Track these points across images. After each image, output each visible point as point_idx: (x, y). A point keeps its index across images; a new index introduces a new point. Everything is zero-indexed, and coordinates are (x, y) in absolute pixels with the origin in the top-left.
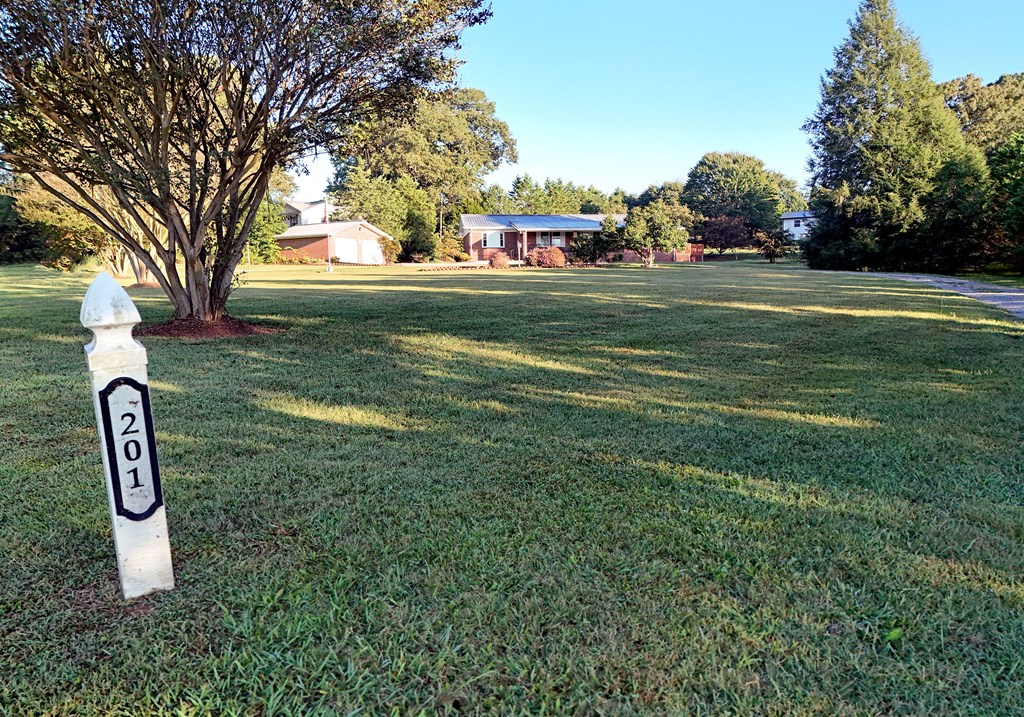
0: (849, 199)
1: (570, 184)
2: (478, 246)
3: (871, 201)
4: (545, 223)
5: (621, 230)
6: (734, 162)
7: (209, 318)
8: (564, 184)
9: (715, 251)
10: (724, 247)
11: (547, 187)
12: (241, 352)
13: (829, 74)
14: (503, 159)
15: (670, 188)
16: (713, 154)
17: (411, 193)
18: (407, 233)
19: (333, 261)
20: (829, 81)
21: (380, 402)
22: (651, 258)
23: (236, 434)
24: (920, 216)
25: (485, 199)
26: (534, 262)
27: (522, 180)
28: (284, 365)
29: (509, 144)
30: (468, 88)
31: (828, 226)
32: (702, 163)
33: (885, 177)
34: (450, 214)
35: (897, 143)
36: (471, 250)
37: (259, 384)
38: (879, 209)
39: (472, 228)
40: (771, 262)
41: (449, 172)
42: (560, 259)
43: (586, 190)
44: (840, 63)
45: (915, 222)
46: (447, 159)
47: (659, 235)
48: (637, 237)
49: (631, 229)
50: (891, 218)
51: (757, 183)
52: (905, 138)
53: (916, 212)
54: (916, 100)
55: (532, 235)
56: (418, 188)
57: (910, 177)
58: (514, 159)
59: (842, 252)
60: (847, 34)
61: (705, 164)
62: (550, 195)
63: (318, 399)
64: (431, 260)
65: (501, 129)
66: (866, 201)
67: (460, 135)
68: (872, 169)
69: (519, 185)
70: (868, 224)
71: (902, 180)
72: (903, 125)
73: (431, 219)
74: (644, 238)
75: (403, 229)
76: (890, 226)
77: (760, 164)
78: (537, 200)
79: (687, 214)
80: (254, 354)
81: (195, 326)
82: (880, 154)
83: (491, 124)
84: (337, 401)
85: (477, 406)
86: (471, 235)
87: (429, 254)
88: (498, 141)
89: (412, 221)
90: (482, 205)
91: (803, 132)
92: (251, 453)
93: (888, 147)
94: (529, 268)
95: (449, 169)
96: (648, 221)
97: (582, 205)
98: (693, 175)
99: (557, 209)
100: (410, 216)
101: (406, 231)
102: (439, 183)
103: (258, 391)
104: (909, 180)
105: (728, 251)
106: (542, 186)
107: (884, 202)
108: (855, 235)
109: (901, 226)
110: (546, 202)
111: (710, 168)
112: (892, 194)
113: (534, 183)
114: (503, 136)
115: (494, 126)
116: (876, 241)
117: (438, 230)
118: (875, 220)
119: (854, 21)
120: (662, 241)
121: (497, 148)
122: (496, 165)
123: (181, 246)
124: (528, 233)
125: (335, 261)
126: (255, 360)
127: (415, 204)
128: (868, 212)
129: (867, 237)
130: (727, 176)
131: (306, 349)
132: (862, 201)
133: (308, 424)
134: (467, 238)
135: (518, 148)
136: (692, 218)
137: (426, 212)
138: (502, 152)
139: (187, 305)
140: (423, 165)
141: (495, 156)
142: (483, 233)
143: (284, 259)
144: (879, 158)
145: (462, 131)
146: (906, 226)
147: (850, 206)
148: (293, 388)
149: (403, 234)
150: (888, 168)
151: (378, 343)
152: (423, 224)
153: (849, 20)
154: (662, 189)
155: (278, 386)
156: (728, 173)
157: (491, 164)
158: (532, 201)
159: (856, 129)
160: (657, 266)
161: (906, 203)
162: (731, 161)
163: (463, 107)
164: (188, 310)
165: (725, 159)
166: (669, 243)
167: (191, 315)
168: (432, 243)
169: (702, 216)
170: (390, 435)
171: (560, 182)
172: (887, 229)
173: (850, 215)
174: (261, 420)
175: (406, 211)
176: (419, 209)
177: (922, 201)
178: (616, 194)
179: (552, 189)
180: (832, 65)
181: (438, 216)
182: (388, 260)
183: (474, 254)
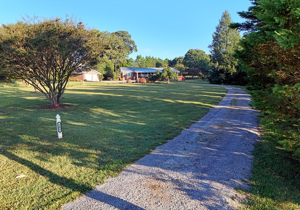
0: (218, 66)
1: (153, 57)
2: (125, 76)
3: (224, 67)
4: (143, 70)
5: (160, 73)
6: (197, 52)
7: (57, 105)
8: (151, 57)
9: (191, 77)
10: (193, 76)
11: (146, 58)
12: (64, 113)
13: (214, 33)
14: (133, 51)
15: (181, 58)
16: (191, 50)
17: (107, 61)
18: (106, 72)
19: (84, 80)
20: (215, 35)
21: (85, 122)
22: (169, 81)
23: (65, 126)
24: (235, 71)
25: (128, 62)
26: (138, 82)
27: (139, 56)
28: (71, 116)
29: (135, 46)
30: (123, 31)
31: (214, 73)
32: (188, 52)
33: (227, 61)
34: (118, 66)
35: (230, 52)
36: (123, 77)
37: (67, 119)
38: (226, 69)
39: (123, 71)
40: (204, 81)
41: (118, 55)
42: (145, 81)
43: (157, 59)
44: (217, 31)
45: (234, 72)
46: (117, 51)
47: (170, 75)
48: (165, 76)
49: (163, 74)
50: (228, 71)
51: (203, 58)
52: (232, 51)
53: (234, 70)
54: (235, 41)
55: (139, 73)
56: (109, 59)
57: (233, 61)
58: (136, 50)
59: (217, 79)
60: (219, 23)
61: (189, 52)
62: (147, 60)
63: (76, 122)
64: (113, 79)
65: (132, 42)
66: (222, 67)
67: (121, 45)
68: (224, 59)
69: (138, 57)
70: (223, 73)
71: (231, 62)
72: (231, 48)
73: (113, 68)
74: (167, 76)
75: (105, 71)
76: (228, 73)
77: (204, 52)
78: (143, 62)
79: (183, 67)
80: (66, 113)
81: (55, 107)
82: (226, 55)
83: (130, 41)
84: (79, 122)
85: (98, 122)
86: (123, 73)
87: (112, 78)
88: (132, 46)
89: (107, 69)
90: (127, 63)
91: (208, 48)
92: (68, 128)
93: (228, 53)
94: (137, 84)
95: (118, 54)
96: (167, 72)
97: (156, 63)
98: (186, 55)
99: (149, 64)
100: (107, 67)
101: (106, 71)
102: (115, 58)
103: (67, 121)
104: (233, 62)
105: (194, 77)
106: (145, 58)
107: (227, 67)
108: (220, 75)
109: (231, 73)
110: (146, 62)
111: (191, 53)
112: (228, 65)
113: (142, 57)
114: (133, 44)
115: (130, 42)
116: (225, 77)
117: (115, 71)
118: (225, 72)
119: (221, 20)
120: (171, 77)
121: (132, 48)
122: (132, 52)
123: (52, 92)
124: (138, 73)
125: (85, 80)
126: (67, 115)
127: (108, 64)
128: (223, 69)
129: (223, 76)
130: (195, 56)
131: (75, 112)
132: (221, 67)
133: (74, 125)
134: (122, 74)
135: (137, 48)
136: (185, 68)
137: (111, 66)
138: (133, 49)
139: (53, 103)
140: (110, 53)
141: (131, 50)
142: (126, 73)
143: (71, 80)
144: (226, 56)
145: (121, 43)
146: (232, 73)
147: (219, 68)
148: (73, 120)
149: (104, 72)
150: (228, 58)
151: (88, 111)
152: (110, 69)
153: (219, 20)
154: (179, 58)
155: (70, 120)
156: (195, 55)
157: (130, 52)
158: (142, 62)
159: (220, 48)
160: (170, 83)
161: (232, 67)
162: (196, 52)
163: (122, 36)
164: (53, 104)
165: (195, 51)
166: (173, 77)
167: (53, 105)
168: (113, 74)
169: (187, 67)
170: (84, 126)
171: (150, 57)
172: (228, 74)
173: (218, 70)
174: (68, 125)
175: (106, 66)
176: (109, 65)
177: (235, 67)
178: (166, 60)
179: (148, 59)
180: (215, 31)
181: (115, 67)
182: (100, 81)
183: (124, 78)
